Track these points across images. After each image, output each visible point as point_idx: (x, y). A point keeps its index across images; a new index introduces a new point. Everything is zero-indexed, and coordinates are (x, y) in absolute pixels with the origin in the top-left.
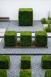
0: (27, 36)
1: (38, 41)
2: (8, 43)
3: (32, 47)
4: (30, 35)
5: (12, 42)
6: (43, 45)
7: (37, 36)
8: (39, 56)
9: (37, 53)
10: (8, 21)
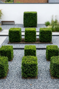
0: (31, 31)
1: (42, 37)
2: (12, 39)
3: (36, 43)
4: (34, 31)
5: (17, 37)
6: (48, 41)
7: (42, 31)
8: (44, 50)
9: (41, 48)
10: (13, 25)
